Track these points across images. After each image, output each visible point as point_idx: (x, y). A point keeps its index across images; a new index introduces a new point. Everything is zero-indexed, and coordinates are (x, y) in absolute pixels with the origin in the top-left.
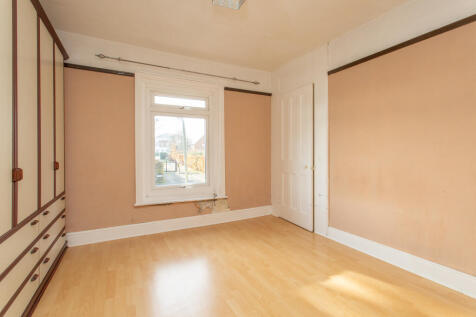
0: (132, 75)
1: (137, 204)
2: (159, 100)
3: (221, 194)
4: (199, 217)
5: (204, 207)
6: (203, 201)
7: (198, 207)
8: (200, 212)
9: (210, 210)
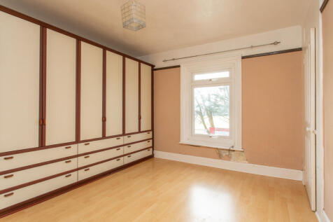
0: (179, 66)
1: (181, 143)
2: (198, 77)
3: (238, 147)
4: (220, 160)
5: (224, 155)
6: (223, 149)
7: (219, 153)
8: (220, 157)
9: (229, 158)
